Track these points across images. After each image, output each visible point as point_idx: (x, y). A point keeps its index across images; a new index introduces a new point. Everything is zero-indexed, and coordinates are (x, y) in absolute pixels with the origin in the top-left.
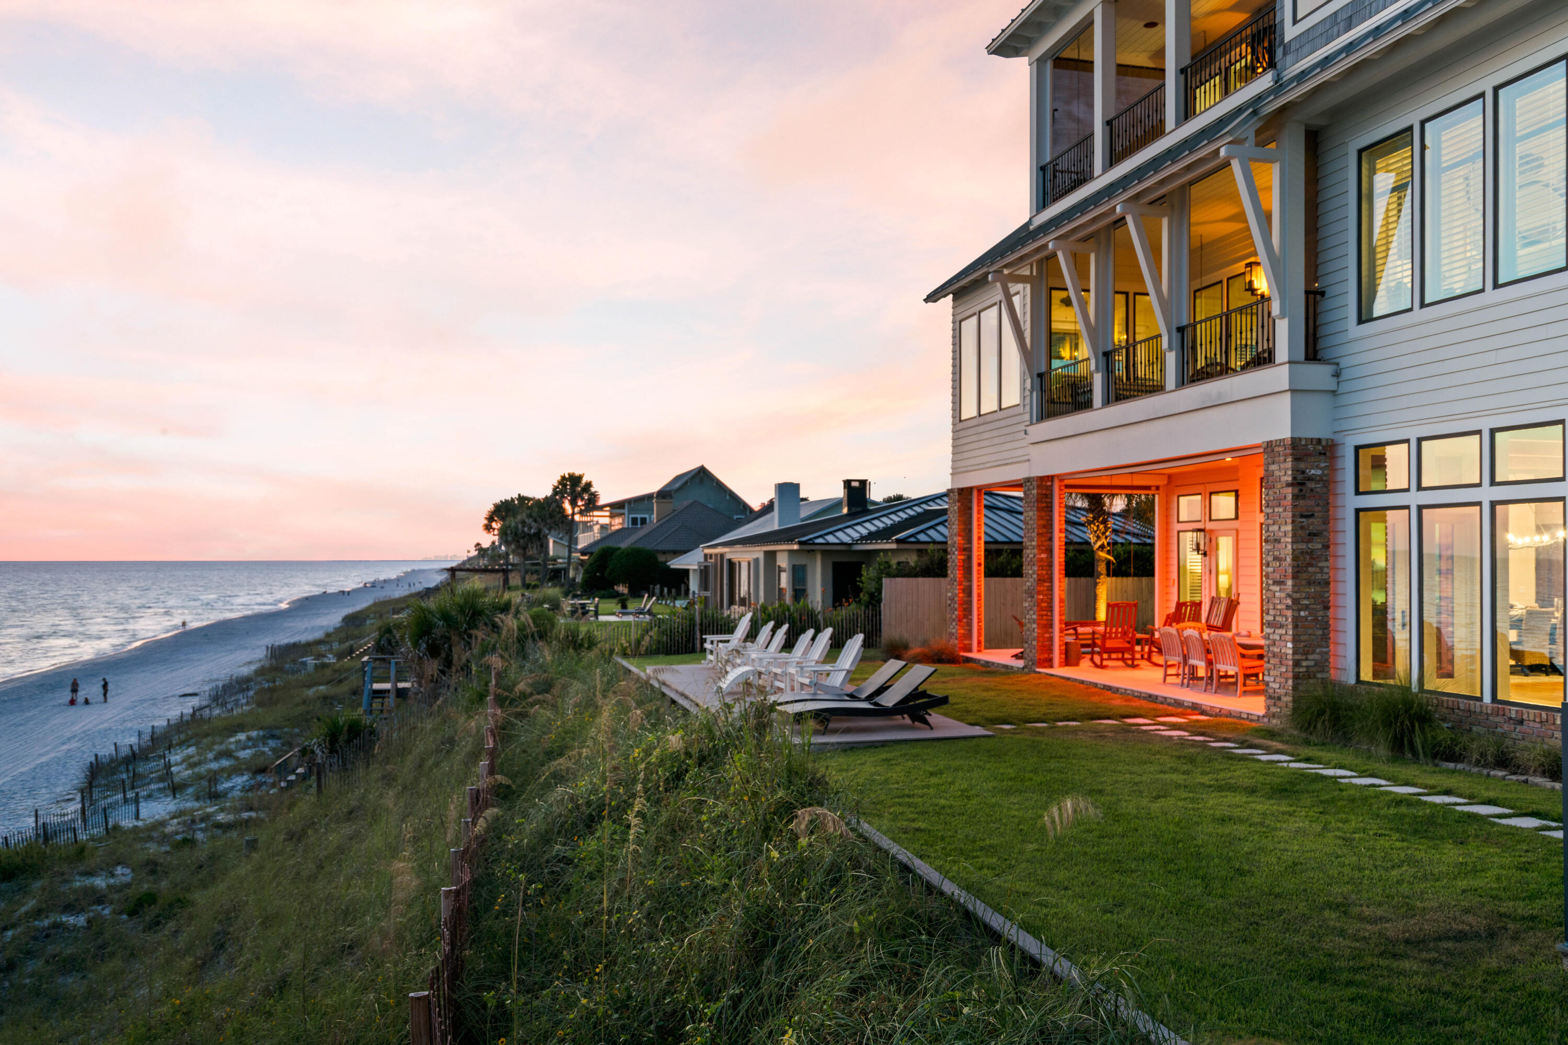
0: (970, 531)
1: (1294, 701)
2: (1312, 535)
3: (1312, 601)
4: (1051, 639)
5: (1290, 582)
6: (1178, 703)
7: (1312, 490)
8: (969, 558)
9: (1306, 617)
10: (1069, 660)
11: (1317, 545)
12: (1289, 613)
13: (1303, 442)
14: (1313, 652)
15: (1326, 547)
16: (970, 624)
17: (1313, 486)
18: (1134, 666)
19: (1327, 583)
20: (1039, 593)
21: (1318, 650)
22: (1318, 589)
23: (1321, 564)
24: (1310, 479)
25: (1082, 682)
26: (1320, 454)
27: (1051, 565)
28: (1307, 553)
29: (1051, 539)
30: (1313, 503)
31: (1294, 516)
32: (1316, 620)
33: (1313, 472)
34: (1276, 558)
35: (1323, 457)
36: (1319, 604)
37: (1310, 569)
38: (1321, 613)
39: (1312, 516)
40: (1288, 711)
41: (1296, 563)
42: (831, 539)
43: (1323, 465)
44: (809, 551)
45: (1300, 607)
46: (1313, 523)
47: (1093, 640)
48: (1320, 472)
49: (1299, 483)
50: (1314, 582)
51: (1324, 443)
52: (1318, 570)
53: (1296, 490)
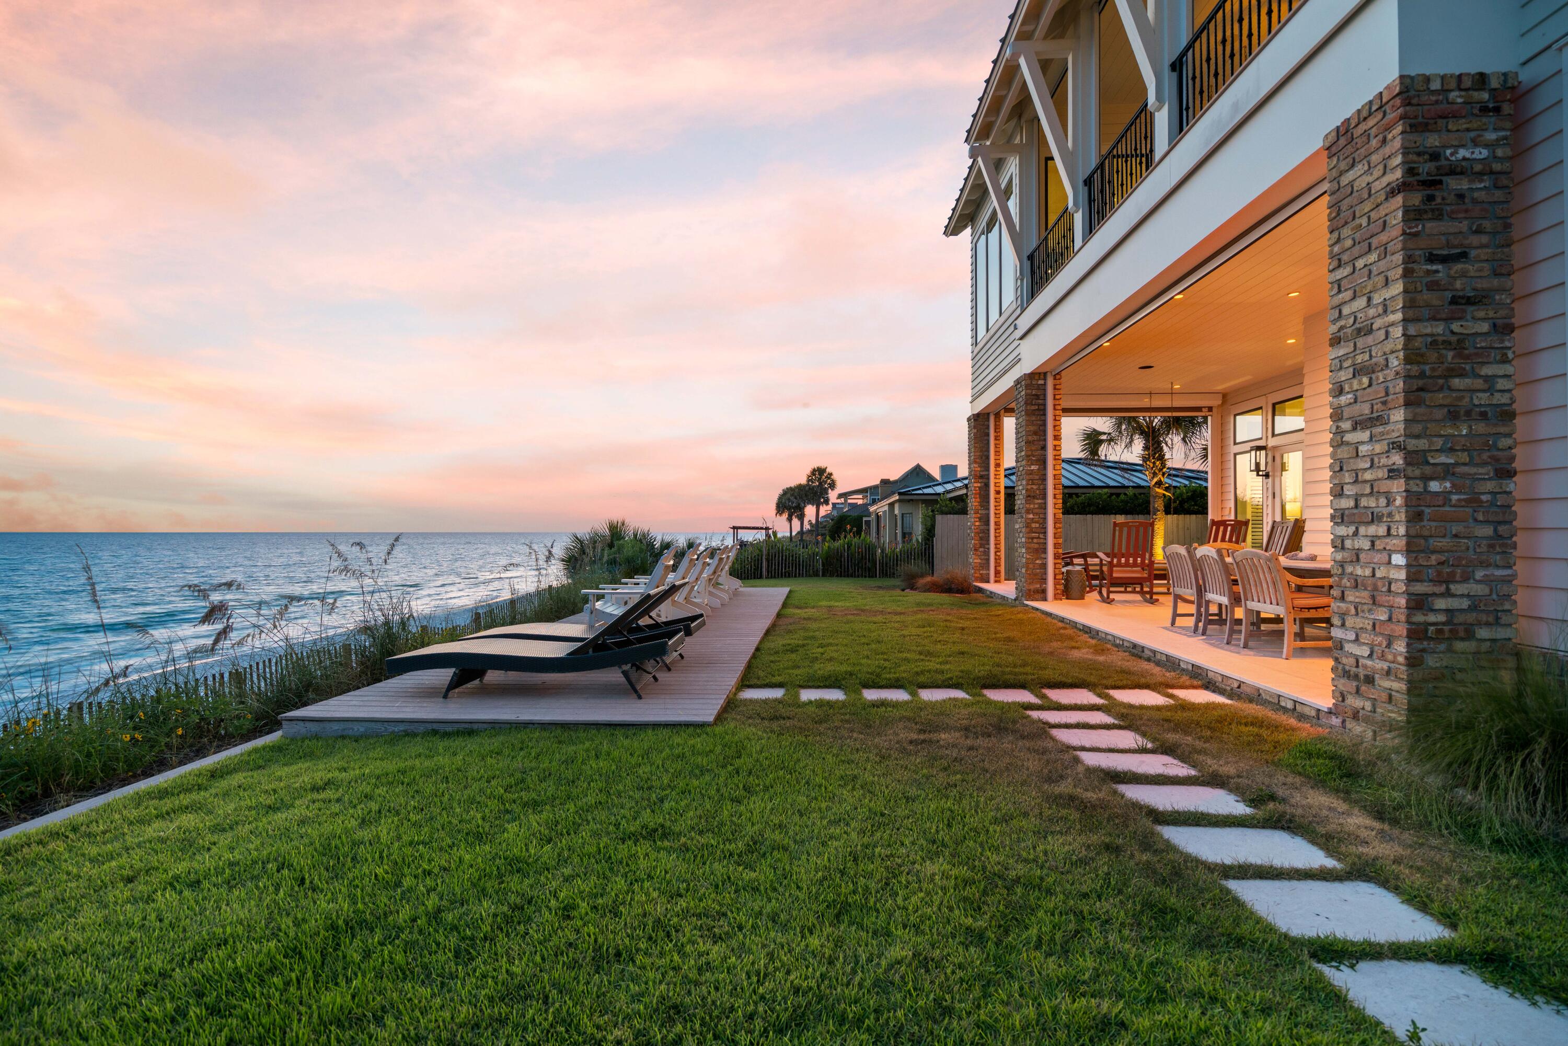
0: (988, 457)
1: (1413, 688)
2: (1463, 302)
3: (1464, 457)
4: (1044, 566)
5: (1398, 415)
7: (1461, 196)
8: (987, 485)
9: (1445, 494)
10: (1068, 591)
11: (1476, 326)
12: (1397, 487)
13: (1436, 85)
14: (1466, 579)
15: (1504, 329)
16: (987, 553)
17: (1464, 186)
18: (1153, 602)
19: (1507, 415)
20: (1028, 512)
21: (1479, 574)
22: (1480, 427)
23: (1487, 371)
24: (1455, 171)
26: (1484, 110)
27: (1044, 479)
28: (1447, 343)
29: (1044, 448)
30: (1464, 226)
31: (1409, 260)
32: (1474, 501)
33: (1462, 153)
35: (1491, 119)
36: (1485, 464)
37: (1456, 382)
38: (1490, 486)
39: (1463, 256)
40: (1398, 715)
41: (1415, 369)
43: (1491, 136)
45: (1428, 470)
47: (1102, 571)
48: (1485, 153)
49: (1424, 183)
50: (1468, 413)
51: (1494, 83)
52: (1479, 383)
53: (1416, 199)
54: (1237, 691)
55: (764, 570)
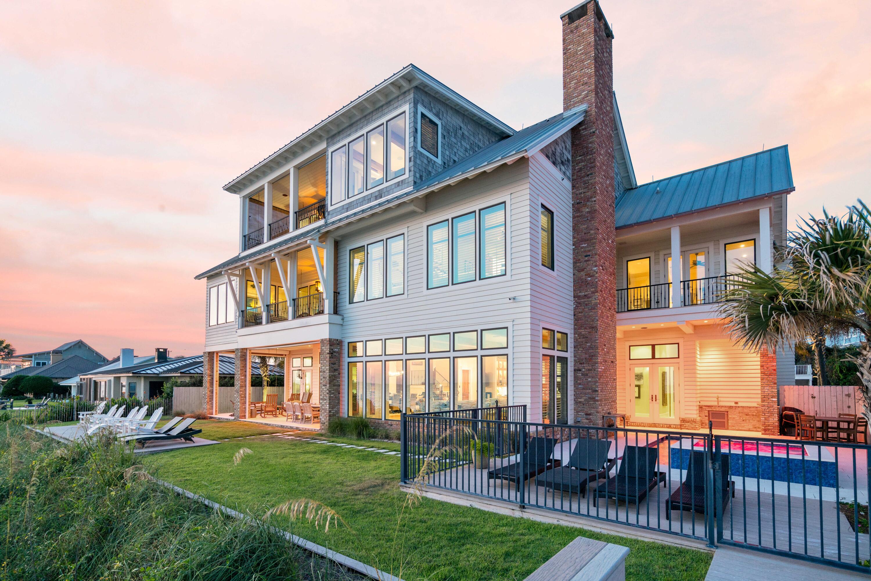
0: (213, 368)
1: (329, 424)
2: (335, 370)
3: (335, 391)
4: (245, 408)
5: (328, 385)
6: (291, 428)
7: (335, 356)
8: (213, 379)
9: (333, 396)
10: (251, 416)
11: (336, 373)
12: (328, 395)
13: (333, 340)
14: (335, 408)
15: (339, 374)
16: (212, 404)
17: (336, 354)
18: (276, 417)
19: (339, 386)
20: (240, 391)
22: (337, 387)
23: (337, 379)
24: (335, 352)
25: (257, 423)
27: (245, 381)
28: (333, 375)
29: (246, 371)
30: (335, 359)
31: (329, 364)
32: (336, 397)
33: (335, 350)
34: (324, 378)
35: (338, 345)
36: (337, 392)
37: (334, 381)
38: (338, 395)
39: (335, 364)
40: (327, 427)
41: (330, 379)
42: (149, 372)
44: (138, 377)
45: (331, 393)
46: (335, 366)
47: (261, 408)
48: (338, 349)
49: (331, 354)
50: (335, 385)
51: (339, 341)
52: (337, 381)
53: (330, 356)
54: (305, 430)
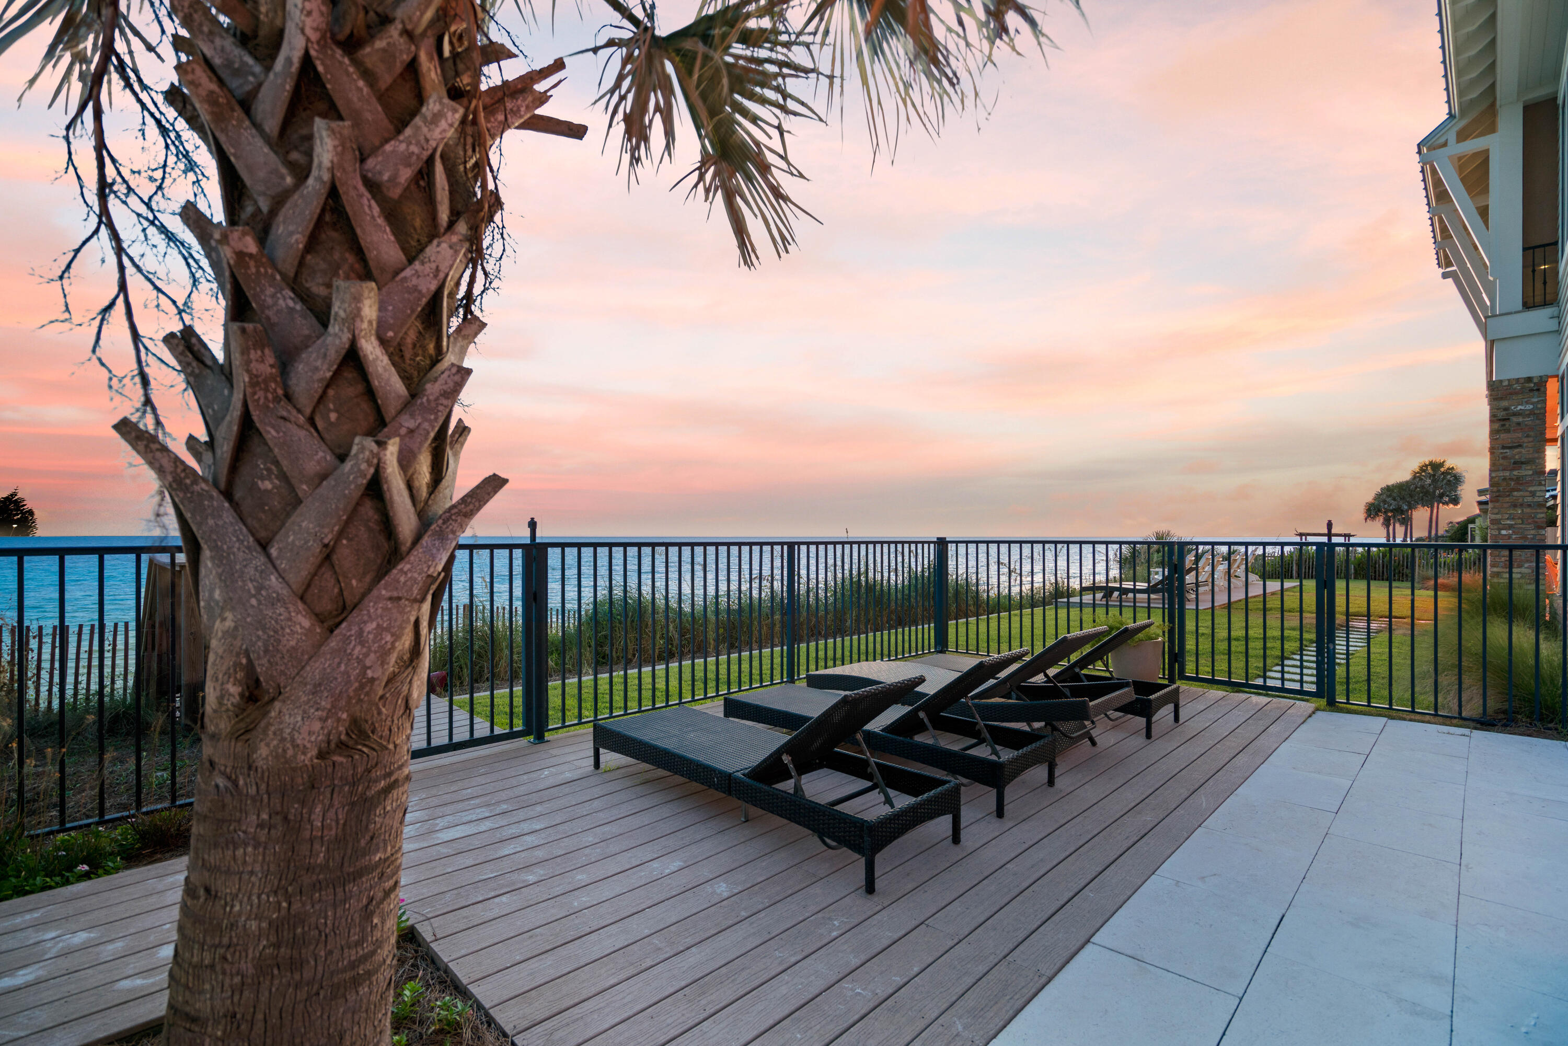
2: (1518, 464)
3: (1520, 521)
7: (1519, 424)
9: (1509, 537)
11: (1526, 471)
13: (1506, 383)
17: (1521, 419)
21: (1526, 565)
22: (1528, 510)
23: (1530, 489)
24: (1515, 414)
26: (1531, 390)
28: (1511, 479)
30: (1520, 435)
31: (1493, 448)
33: (1519, 407)
35: (1536, 393)
36: (1529, 524)
37: (1515, 493)
38: (1533, 532)
39: (1520, 446)
41: (1495, 489)
43: (1535, 400)
45: (1501, 526)
46: (1520, 452)
48: (1531, 407)
49: (1500, 420)
50: (1521, 505)
51: (1535, 380)
52: (1528, 494)
53: (1496, 426)
55: (1294, 572)
